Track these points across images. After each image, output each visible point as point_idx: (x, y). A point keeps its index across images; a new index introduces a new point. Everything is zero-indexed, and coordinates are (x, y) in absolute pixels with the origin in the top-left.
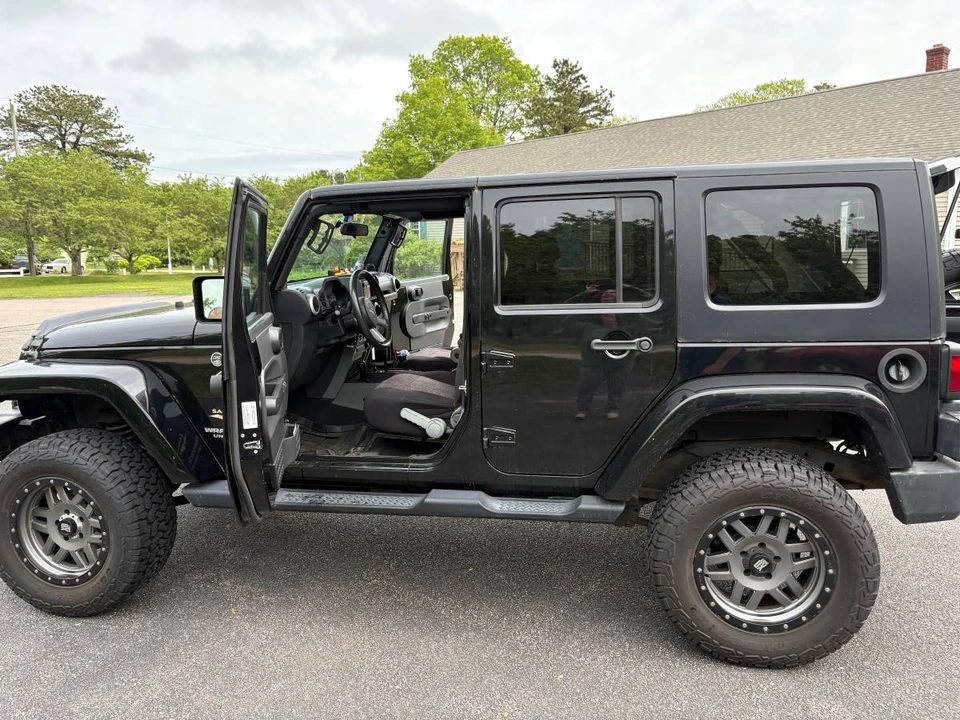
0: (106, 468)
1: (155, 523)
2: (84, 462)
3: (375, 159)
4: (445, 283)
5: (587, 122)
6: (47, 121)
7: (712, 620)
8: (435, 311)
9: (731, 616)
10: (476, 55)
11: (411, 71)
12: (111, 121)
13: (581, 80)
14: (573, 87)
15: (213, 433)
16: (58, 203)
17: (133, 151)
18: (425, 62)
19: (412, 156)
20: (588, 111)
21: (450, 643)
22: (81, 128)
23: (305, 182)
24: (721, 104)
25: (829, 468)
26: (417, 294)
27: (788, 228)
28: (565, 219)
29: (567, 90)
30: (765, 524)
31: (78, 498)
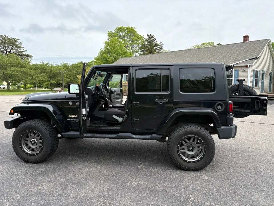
0: (44, 128)
1: (55, 141)
2: (39, 126)
3: (97, 59)
4: (121, 90)
5: (156, 51)
6: (2, 45)
7: (181, 161)
8: (118, 96)
9: (185, 160)
10: (126, 32)
11: (108, 35)
12: (21, 46)
13: (155, 40)
14: (153, 42)
15: (69, 120)
16: (5, 68)
17: (27, 54)
18: (112, 33)
19: (108, 58)
20: (157, 48)
21: (123, 168)
22: (12, 47)
23: (77, 65)
24: (192, 48)
25: (206, 129)
26: (114, 92)
27: (204, 78)
28: (150, 74)
29: (151, 42)
30: (192, 140)
31: (37, 135)
